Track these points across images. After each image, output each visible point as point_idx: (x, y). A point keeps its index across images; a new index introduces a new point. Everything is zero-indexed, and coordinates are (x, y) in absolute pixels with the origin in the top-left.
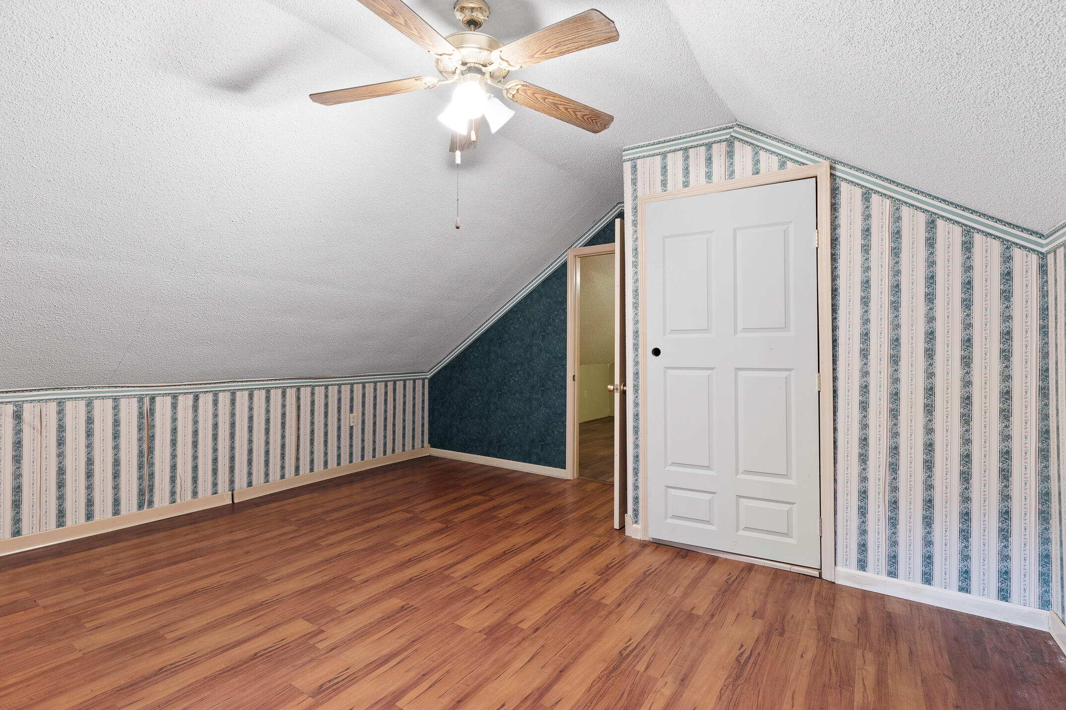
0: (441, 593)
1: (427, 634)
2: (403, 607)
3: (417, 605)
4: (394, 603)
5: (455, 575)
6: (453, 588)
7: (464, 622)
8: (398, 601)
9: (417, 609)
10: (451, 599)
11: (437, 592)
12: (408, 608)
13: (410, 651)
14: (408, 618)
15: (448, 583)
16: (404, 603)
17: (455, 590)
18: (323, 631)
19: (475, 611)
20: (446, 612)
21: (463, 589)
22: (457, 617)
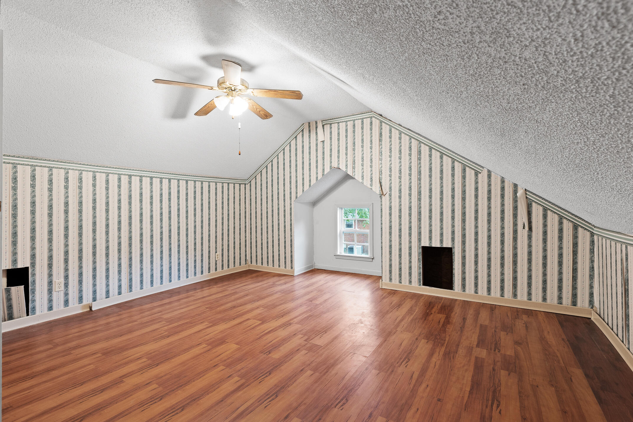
0: (248, 363)
1: (253, 341)
2: (270, 353)
3: (262, 354)
4: (276, 355)
5: (236, 379)
6: (239, 367)
7: (234, 346)
8: (273, 357)
9: (261, 352)
10: (240, 360)
11: (250, 363)
12: (266, 353)
13: (261, 335)
14: (265, 347)
15: (242, 371)
16: (270, 355)
17: (237, 366)
18: (306, 340)
19: (228, 352)
20: (244, 351)
21: (232, 367)
22: (238, 349)
